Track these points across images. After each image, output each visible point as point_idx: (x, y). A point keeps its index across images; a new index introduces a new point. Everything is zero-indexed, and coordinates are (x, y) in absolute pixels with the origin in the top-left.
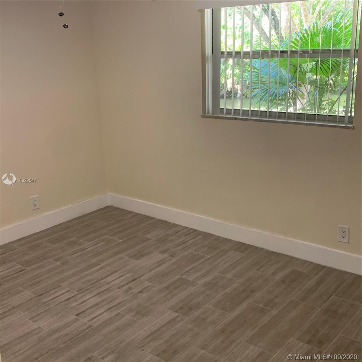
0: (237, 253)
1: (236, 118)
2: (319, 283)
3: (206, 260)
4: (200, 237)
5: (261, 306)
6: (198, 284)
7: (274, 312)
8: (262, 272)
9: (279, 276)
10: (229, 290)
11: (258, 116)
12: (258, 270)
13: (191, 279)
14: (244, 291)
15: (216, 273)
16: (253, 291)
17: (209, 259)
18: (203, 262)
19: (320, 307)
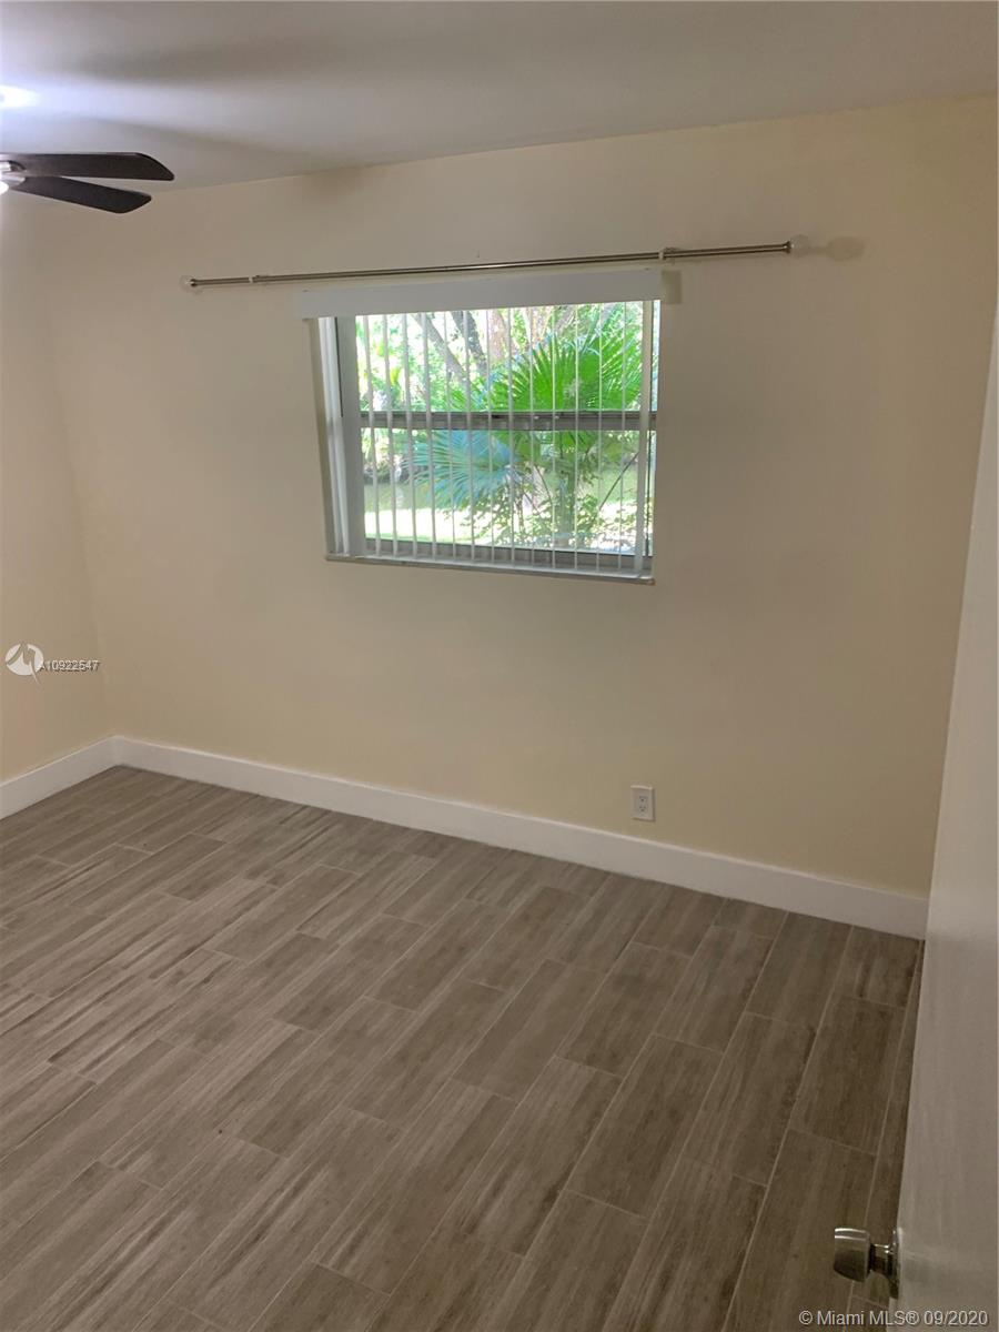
0: (423, 858)
1: (404, 563)
2: (599, 914)
3: (353, 885)
4: (336, 827)
5: (483, 983)
6: (338, 946)
7: (512, 995)
8: (480, 899)
9: (516, 906)
10: (409, 953)
11: (451, 555)
12: (469, 896)
13: (322, 934)
14: (443, 950)
15: (379, 914)
16: (462, 950)
17: (360, 880)
18: (347, 891)
19: (607, 971)
